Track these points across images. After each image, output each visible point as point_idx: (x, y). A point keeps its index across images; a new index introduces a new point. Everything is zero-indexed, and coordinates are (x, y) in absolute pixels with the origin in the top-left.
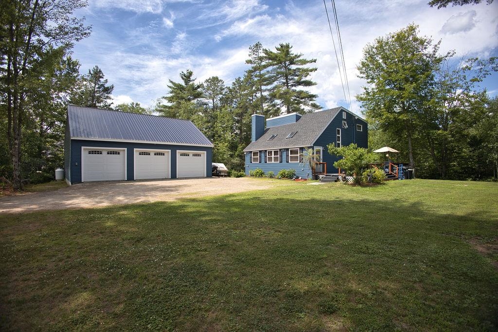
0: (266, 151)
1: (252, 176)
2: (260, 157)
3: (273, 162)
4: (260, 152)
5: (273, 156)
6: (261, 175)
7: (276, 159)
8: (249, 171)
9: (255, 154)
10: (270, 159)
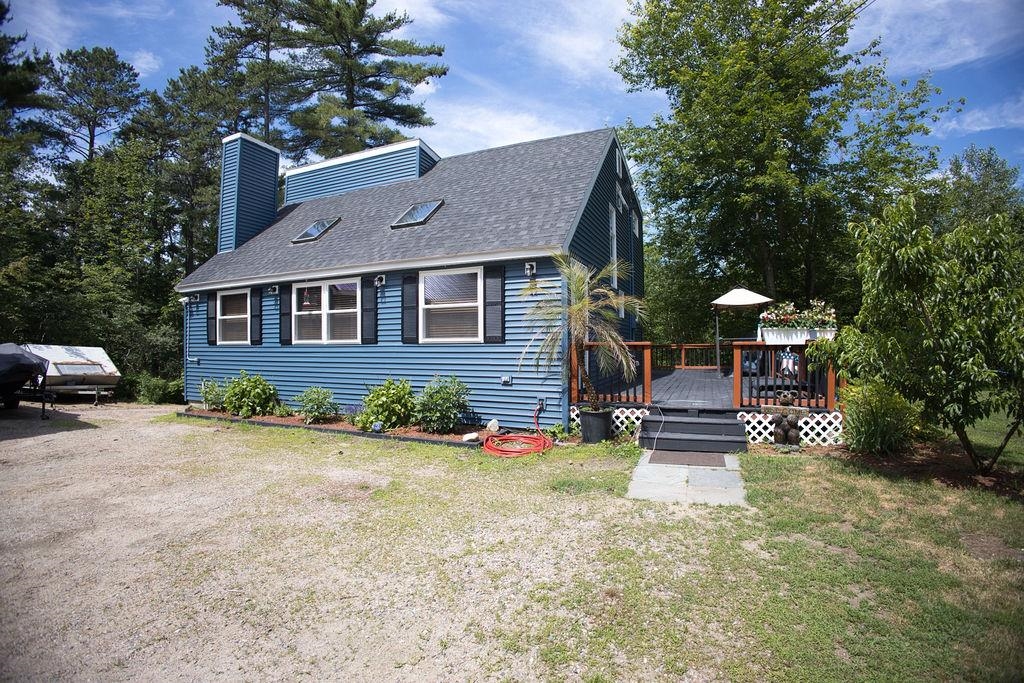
0: (286, 287)
1: (218, 408)
2: (257, 316)
3: (325, 340)
4: (258, 291)
5: (325, 310)
6: (261, 406)
7: (340, 325)
8: (202, 387)
9: (233, 302)
10: (311, 326)
